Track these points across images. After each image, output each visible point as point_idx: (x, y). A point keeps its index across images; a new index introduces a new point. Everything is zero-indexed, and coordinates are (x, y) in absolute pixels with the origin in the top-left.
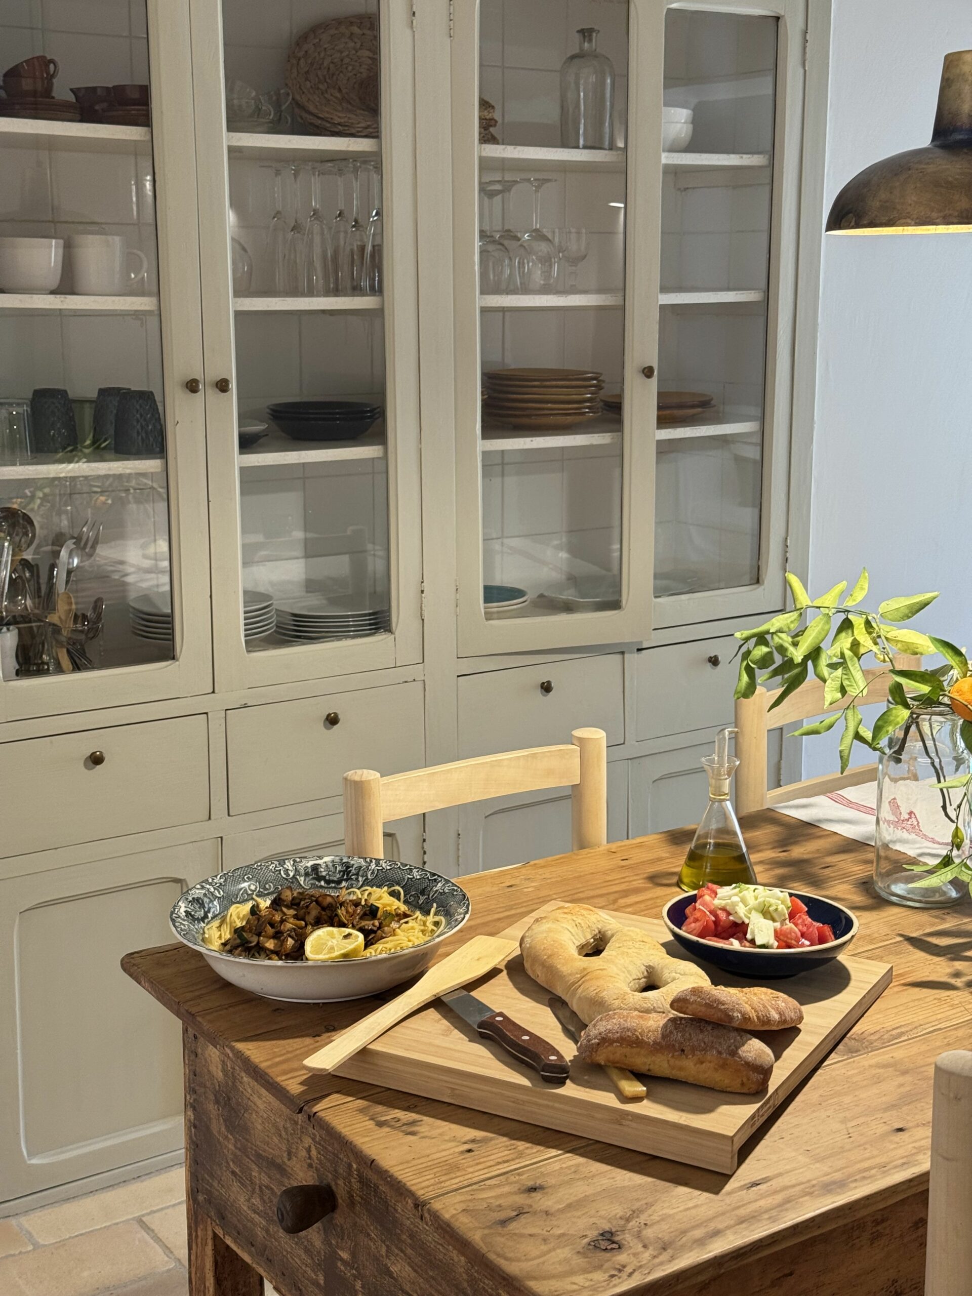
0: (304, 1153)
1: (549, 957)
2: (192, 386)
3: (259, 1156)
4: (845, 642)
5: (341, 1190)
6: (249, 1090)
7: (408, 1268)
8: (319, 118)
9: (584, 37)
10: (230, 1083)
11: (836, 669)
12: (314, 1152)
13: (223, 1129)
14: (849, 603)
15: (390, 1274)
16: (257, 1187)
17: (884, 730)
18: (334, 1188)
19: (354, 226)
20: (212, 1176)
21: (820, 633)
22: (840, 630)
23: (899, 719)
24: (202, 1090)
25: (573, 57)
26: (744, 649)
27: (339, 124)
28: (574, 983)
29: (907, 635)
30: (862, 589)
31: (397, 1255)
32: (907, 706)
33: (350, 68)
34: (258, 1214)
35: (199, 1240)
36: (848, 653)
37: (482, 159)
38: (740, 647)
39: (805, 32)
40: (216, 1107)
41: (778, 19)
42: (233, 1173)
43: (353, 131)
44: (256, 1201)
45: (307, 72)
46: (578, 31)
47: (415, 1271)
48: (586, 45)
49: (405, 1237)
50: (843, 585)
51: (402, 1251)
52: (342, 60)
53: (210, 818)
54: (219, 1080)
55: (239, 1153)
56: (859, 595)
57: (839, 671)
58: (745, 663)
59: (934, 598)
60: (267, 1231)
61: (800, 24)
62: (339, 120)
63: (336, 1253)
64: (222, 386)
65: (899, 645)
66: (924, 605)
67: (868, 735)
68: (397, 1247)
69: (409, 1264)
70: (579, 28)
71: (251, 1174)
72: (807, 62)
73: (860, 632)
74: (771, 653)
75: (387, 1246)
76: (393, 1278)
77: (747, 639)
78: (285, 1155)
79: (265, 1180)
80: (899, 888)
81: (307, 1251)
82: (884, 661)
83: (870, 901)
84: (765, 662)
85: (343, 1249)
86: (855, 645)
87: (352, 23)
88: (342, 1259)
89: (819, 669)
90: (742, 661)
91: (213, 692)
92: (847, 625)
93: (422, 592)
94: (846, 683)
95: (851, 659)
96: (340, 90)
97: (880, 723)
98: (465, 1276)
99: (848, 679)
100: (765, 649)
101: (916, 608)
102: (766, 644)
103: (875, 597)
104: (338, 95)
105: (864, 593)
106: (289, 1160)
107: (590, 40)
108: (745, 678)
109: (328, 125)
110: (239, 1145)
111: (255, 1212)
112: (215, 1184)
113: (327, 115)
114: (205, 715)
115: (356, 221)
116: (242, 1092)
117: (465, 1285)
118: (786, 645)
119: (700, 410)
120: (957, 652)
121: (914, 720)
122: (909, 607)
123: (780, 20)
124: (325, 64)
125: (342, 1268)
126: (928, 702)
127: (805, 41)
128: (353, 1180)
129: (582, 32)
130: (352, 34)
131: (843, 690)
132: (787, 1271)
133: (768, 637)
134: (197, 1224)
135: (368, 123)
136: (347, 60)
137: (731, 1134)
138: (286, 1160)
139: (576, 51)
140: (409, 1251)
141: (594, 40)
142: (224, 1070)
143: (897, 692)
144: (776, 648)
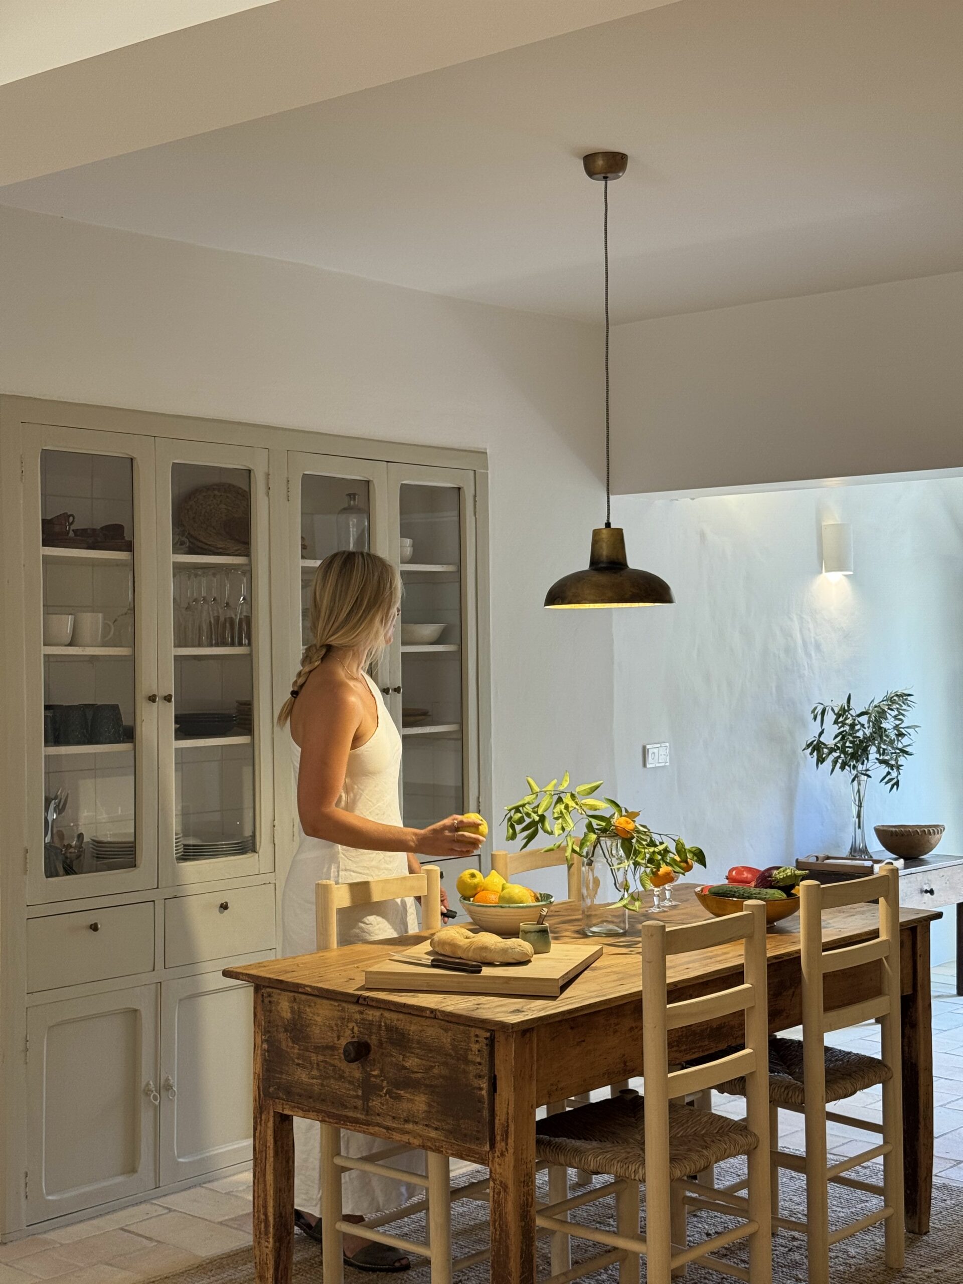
0: (348, 1032)
1: (452, 940)
2: (152, 699)
3: (316, 1047)
4: (561, 807)
5: (373, 1041)
6: (311, 1015)
7: (416, 1060)
8: (207, 544)
9: (351, 498)
10: (297, 1017)
11: (558, 820)
12: (356, 1029)
13: (291, 1044)
14: (561, 788)
15: (405, 1068)
16: (315, 1066)
17: (585, 844)
18: (369, 1041)
19: (225, 607)
20: (281, 1073)
21: (548, 803)
22: (557, 803)
23: (592, 839)
24: (275, 1029)
25: (345, 509)
26: (508, 816)
27: (220, 548)
28: (467, 948)
29: (590, 801)
30: (566, 781)
31: (410, 1056)
32: (595, 833)
33: (216, 515)
34: (315, 1079)
35: (263, 1122)
36: (564, 811)
37: (303, 568)
38: (506, 816)
39: (475, 496)
40: (285, 1034)
41: (459, 489)
42: (298, 1064)
43: (228, 552)
44: (315, 1072)
45: (194, 518)
46: (347, 495)
47: (421, 1059)
48: (352, 502)
49: (414, 1045)
50: (555, 781)
51: (412, 1053)
52: (211, 510)
53: (154, 970)
54: (288, 1018)
55: (301, 1052)
56: (565, 784)
57: (560, 820)
58: (510, 823)
59: (602, 784)
60: (322, 1085)
61: (473, 492)
62: (220, 546)
63: (370, 1074)
64: (168, 699)
65: (588, 807)
66: (597, 787)
67: (577, 849)
68: (409, 1052)
69: (417, 1058)
70: (347, 493)
71: (311, 1060)
72: (477, 514)
73: (567, 799)
74: (522, 817)
75: (404, 1055)
76: (408, 1069)
77: (510, 810)
78: (336, 1039)
79: (321, 1058)
80: (595, 929)
81: (350, 1082)
82: (582, 814)
83: (582, 936)
84: (520, 821)
85: (374, 1070)
86: (567, 807)
87: (214, 489)
88: (374, 1076)
89: (545, 826)
90: (508, 822)
91: (158, 888)
92: (560, 800)
93: (274, 826)
94: (564, 825)
95: (566, 813)
96: (214, 528)
97: (583, 841)
98: (450, 1047)
99: (566, 823)
100: (520, 815)
101: (594, 789)
102: (521, 813)
103: (574, 783)
104: (214, 531)
105: (568, 783)
106: (338, 1040)
107: (354, 500)
108: (511, 831)
109: (213, 549)
110: (302, 1048)
111: (313, 1078)
112: (284, 1077)
113: (213, 543)
114: (153, 903)
115: (227, 604)
116: (306, 1018)
117: (450, 1051)
118: (530, 812)
119: (423, 717)
120: (617, 805)
121: (598, 841)
122: (590, 788)
123: (461, 490)
124: (203, 513)
125: (375, 1080)
126: (604, 830)
127: (475, 501)
128: (382, 1032)
129: (349, 495)
130: (215, 495)
131: (563, 829)
132: (582, 1039)
133: (521, 809)
134: (261, 1114)
135: (239, 548)
136: (213, 511)
137: (558, 978)
138: (336, 1042)
139: (346, 505)
140: (417, 1051)
141: (357, 500)
142: (292, 1012)
143: (590, 827)
144: (525, 814)
